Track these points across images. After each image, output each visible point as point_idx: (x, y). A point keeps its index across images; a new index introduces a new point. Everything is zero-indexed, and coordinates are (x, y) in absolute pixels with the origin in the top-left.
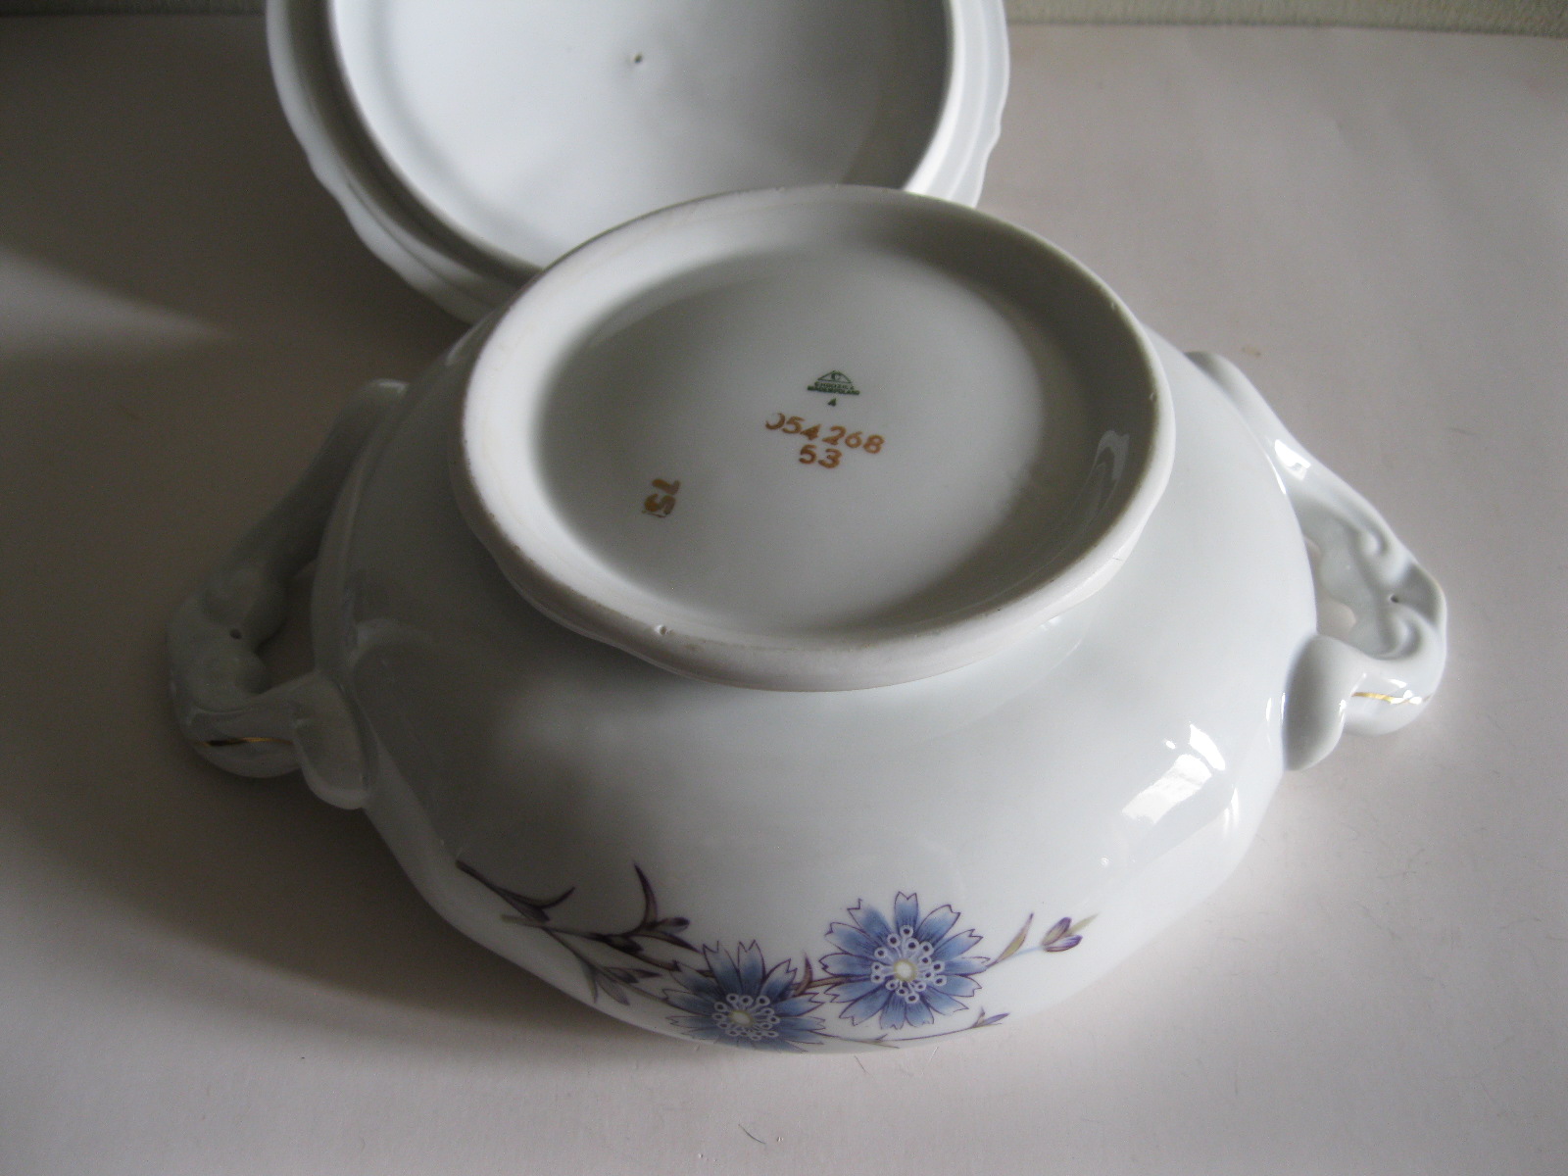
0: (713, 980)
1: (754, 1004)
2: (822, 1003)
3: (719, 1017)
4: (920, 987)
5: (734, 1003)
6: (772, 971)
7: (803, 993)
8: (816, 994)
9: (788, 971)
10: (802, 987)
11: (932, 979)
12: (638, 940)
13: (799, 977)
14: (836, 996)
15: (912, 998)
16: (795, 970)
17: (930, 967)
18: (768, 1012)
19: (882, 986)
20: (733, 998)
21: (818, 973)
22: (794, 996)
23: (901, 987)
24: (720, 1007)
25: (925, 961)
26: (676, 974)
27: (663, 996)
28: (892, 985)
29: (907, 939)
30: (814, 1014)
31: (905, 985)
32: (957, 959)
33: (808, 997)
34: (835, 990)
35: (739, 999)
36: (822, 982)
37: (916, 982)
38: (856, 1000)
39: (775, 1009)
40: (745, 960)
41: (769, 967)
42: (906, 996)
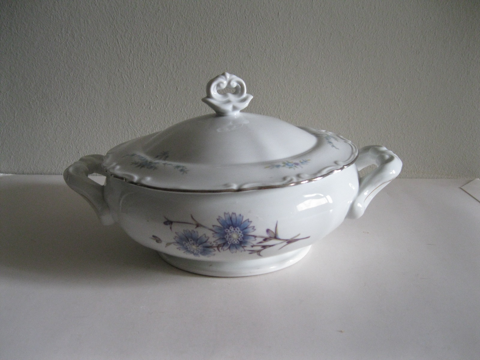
0: (243, 245)
2: (214, 242)
3: (241, 236)
5: (237, 241)
6: (227, 249)
7: (219, 245)
9: (224, 249)
11: (187, 244)
12: (262, 248)
13: (220, 248)
14: (211, 243)
16: (222, 249)
17: (188, 247)
18: (228, 239)
19: (199, 245)
21: (216, 249)
22: (221, 244)
24: (241, 239)
25: (190, 248)
26: (252, 245)
27: (257, 238)
28: (197, 245)
29: (195, 252)
30: (217, 239)
31: (194, 244)
32: (182, 246)
34: (211, 245)
35: (236, 242)
36: (215, 247)
37: (191, 244)
38: (206, 242)
39: (226, 240)
40: (234, 250)
41: (229, 250)
42: (193, 242)
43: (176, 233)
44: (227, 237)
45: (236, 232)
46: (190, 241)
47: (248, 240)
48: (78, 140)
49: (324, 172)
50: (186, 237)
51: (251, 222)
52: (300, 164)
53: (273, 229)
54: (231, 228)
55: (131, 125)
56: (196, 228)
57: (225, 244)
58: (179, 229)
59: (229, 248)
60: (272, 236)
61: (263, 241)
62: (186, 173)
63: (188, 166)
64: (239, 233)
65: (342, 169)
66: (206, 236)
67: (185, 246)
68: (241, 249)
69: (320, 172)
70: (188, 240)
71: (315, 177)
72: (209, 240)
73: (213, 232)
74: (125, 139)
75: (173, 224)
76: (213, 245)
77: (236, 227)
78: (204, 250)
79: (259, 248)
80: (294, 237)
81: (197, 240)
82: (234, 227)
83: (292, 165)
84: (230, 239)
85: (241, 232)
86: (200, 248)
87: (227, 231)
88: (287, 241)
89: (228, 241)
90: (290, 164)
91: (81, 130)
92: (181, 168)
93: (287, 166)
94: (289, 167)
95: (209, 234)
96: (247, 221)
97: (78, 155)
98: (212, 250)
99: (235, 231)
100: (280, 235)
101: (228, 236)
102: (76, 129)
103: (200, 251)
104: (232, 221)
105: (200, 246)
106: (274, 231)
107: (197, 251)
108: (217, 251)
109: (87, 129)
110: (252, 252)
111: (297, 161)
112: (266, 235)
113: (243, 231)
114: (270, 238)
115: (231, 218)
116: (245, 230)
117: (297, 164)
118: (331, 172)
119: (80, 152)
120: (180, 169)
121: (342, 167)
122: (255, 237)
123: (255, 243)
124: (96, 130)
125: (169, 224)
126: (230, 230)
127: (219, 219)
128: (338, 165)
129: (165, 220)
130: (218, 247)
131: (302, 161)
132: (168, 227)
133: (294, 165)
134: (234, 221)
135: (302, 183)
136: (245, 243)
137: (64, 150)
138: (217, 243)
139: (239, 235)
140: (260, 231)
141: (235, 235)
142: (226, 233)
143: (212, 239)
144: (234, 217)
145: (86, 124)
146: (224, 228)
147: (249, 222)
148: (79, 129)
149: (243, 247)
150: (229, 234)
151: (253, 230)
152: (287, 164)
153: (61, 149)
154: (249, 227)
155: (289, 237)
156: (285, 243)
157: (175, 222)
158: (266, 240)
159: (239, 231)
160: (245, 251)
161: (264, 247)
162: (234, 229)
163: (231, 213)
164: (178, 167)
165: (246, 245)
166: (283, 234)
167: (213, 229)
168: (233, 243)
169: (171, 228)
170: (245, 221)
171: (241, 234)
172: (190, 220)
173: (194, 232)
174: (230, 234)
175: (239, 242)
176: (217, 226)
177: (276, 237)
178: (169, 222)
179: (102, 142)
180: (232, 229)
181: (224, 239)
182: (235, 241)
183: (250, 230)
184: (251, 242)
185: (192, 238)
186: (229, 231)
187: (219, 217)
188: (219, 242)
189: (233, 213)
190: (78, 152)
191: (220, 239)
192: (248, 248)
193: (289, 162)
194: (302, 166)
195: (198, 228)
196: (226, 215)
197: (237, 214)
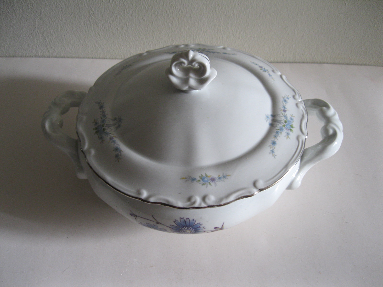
27: (206, 232)
43: (140, 222)
48: (44, 29)
51: (202, 224)
53: (219, 227)
55: (92, 16)
56: (156, 224)
66: (164, 229)
73: (170, 228)
74: (87, 28)
75: (137, 217)
77: (189, 227)
82: (187, 227)
84: (184, 232)
91: (45, 20)
95: (167, 228)
97: (45, 42)
99: (188, 229)
102: (40, 19)
104: (186, 224)
109: (50, 20)
112: (214, 230)
113: (195, 229)
115: (185, 222)
116: (197, 229)
119: (47, 39)
124: (59, 20)
125: (135, 216)
127: (176, 222)
129: (131, 213)
134: (188, 224)
137: (32, 37)
139: (191, 231)
140: (210, 228)
141: (188, 231)
142: (181, 230)
143: (170, 231)
144: (188, 221)
145: (49, 15)
146: (180, 227)
147: (200, 224)
148: (43, 20)
151: (203, 229)
153: (29, 36)
154: (200, 227)
157: (139, 216)
159: (192, 229)
163: (185, 219)
171: (193, 231)
172: (153, 219)
173: (155, 226)
176: (174, 226)
179: (66, 31)
180: (186, 228)
186: (183, 229)
187: (176, 220)
190: (45, 39)
191: (176, 231)
195: (158, 224)
196: (181, 219)
197: (191, 219)
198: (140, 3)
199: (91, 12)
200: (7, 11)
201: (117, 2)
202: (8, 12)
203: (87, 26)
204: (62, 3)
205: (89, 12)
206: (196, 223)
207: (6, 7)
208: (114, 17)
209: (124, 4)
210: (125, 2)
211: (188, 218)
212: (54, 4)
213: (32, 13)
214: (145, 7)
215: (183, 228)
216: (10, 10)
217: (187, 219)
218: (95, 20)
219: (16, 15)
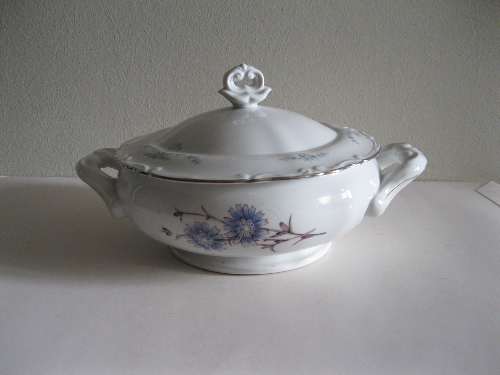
0: (255, 239)
1: (243, 235)
2: (225, 235)
3: (253, 228)
4: (200, 236)
5: (249, 234)
6: (239, 243)
7: (230, 238)
8: (227, 237)
9: (235, 242)
10: (231, 239)
11: (197, 237)
12: (276, 243)
13: (232, 242)
14: (222, 236)
15: (201, 233)
16: (233, 243)
17: (199, 240)
18: (240, 232)
19: (210, 237)
20: (249, 235)
21: (227, 242)
22: (233, 237)
23: (205, 236)
24: (253, 232)
26: (265, 239)
27: (269, 232)
28: (207, 237)
29: (206, 245)
30: (228, 231)
31: (204, 237)
32: (192, 239)
33: (229, 237)
34: (222, 238)
35: (248, 236)
36: (226, 240)
37: (201, 237)
38: (216, 234)
39: (237, 233)
40: (246, 244)
41: (240, 243)
42: (203, 234)
43: (186, 224)
44: (238, 230)
45: (248, 224)
46: (200, 233)
47: (260, 234)
48: (72, 140)
49: (342, 165)
50: (197, 230)
51: (264, 214)
52: (317, 157)
53: (286, 222)
54: (243, 220)
55: (127, 124)
56: (207, 219)
57: (236, 237)
58: (190, 221)
59: (241, 241)
60: (285, 230)
61: (277, 235)
62: (198, 163)
63: (201, 157)
64: (251, 226)
65: (361, 162)
66: (217, 228)
67: (195, 238)
68: (253, 243)
69: (337, 165)
70: (199, 232)
71: (332, 170)
72: (219, 233)
73: (224, 224)
74: (121, 139)
75: (184, 215)
76: (224, 238)
77: (248, 219)
78: (215, 243)
79: (272, 243)
80: (309, 232)
81: (208, 233)
82: (245, 219)
83: (309, 158)
84: (242, 231)
85: (253, 225)
86: (211, 240)
87: (239, 223)
88: (302, 236)
89: (239, 234)
90: (306, 157)
91: (74, 130)
92: (194, 159)
93: (303, 158)
94: (305, 159)
95: (220, 226)
96: (260, 213)
97: (71, 156)
98: (223, 243)
99: (246, 224)
100: (295, 229)
101: (239, 228)
102: (69, 128)
103: (210, 244)
104: (243, 213)
105: (210, 239)
106: (288, 225)
107: (208, 244)
108: (228, 245)
109: (80, 128)
110: (265, 246)
111: (314, 154)
112: (279, 229)
113: (256, 224)
114: (284, 232)
115: (243, 210)
116: (258, 223)
117: (314, 157)
118: (350, 165)
119: (73, 153)
120: (192, 159)
121: (361, 161)
122: (268, 230)
123: (267, 237)
124: (90, 129)
125: (180, 215)
126: (242, 223)
127: (230, 211)
128: (357, 159)
129: (175, 211)
130: (229, 240)
131: (319, 154)
132: (179, 218)
133: (311, 158)
134: (246, 213)
135: (319, 175)
136: (258, 236)
137: (56, 151)
138: (228, 236)
139: (251, 227)
140: (274, 225)
141: (247, 228)
142: (237, 226)
143: (223, 232)
144: (246, 208)
145: (80, 123)
146: (236, 221)
147: (261, 214)
148: (72, 128)
149: (255, 241)
150: (240, 227)
151: (266, 223)
152: (304, 157)
153: (53, 149)
154: (261, 220)
155: (304, 232)
156: (299, 238)
157: (185, 213)
158: (279, 233)
159: (251, 223)
160: (257, 245)
161: (278, 241)
162: (246, 222)
163: (242, 205)
164: (190, 157)
165: (258, 239)
166: (297, 228)
167: (224, 220)
168: (245, 236)
169: (181, 220)
170: (258, 213)
171: (253, 227)
172: (202, 212)
173: (205, 224)
174: (242, 227)
175: (251, 236)
176: (229, 218)
177: (289, 231)
178: (178, 214)
179: (97, 142)
180: (244, 222)
181: (235, 231)
182: (246, 234)
183: (263, 222)
184: (264, 236)
185: (202, 230)
186: (240, 223)
187: (231, 208)
188: (231, 235)
189: (245, 205)
190: (71, 153)
191: (231, 231)
192: (261, 242)
193: (305, 155)
194: (319, 158)
195: (209, 220)
196: (238, 206)
197: (250, 206)
198: (181, 108)
199: (127, 119)
200: (35, 118)
201: (155, 107)
202: (36, 120)
203: (121, 136)
204: (96, 108)
205: (125, 120)
206: (256, 213)
207: (35, 114)
208: (151, 125)
209: (163, 110)
210: (165, 107)
211: (246, 204)
212: (88, 110)
213: (62, 121)
214: (187, 113)
215: (240, 221)
216: (38, 117)
217: (245, 206)
218: (130, 129)
219: (44, 123)
